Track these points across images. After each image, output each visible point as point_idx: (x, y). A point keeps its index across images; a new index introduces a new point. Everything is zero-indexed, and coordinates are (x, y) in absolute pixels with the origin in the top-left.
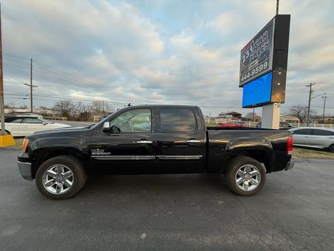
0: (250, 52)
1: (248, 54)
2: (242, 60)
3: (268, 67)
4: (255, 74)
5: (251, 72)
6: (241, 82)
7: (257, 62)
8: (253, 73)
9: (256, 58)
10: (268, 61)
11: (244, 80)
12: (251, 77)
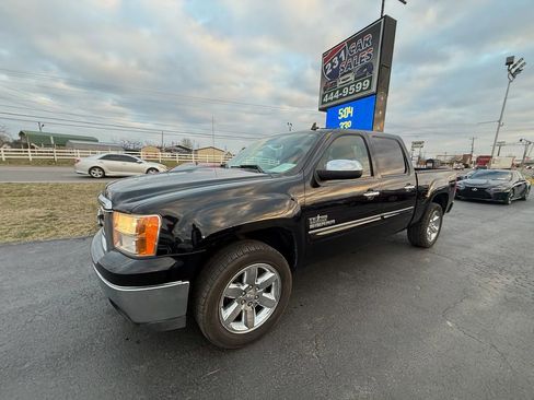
0: (340, 60)
1: (337, 62)
2: (325, 69)
3: (370, 88)
4: (348, 95)
5: (341, 91)
6: (323, 103)
7: (352, 77)
8: (346, 92)
9: (350, 72)
10: (371, 79)
11: (329, 101)
12: (341, 97)
